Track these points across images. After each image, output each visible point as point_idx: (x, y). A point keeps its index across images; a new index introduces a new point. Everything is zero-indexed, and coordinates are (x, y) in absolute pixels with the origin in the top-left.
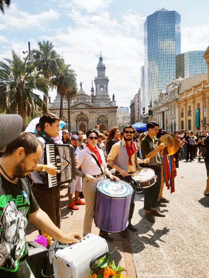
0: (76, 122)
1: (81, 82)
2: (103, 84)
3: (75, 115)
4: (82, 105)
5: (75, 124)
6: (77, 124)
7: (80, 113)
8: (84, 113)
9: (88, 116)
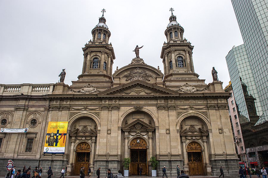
0: (123, 132)
1: (137, 46)
2: (184, 53)
3: (121, 113)
4: (138, 89)
5: (120, 138)
6: (123, 139)
7: (133, 110)
8: (143, 110)
9: (153, 116)
